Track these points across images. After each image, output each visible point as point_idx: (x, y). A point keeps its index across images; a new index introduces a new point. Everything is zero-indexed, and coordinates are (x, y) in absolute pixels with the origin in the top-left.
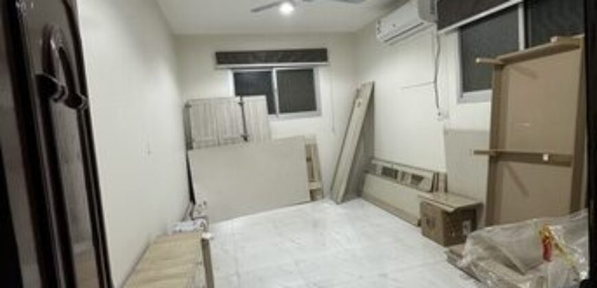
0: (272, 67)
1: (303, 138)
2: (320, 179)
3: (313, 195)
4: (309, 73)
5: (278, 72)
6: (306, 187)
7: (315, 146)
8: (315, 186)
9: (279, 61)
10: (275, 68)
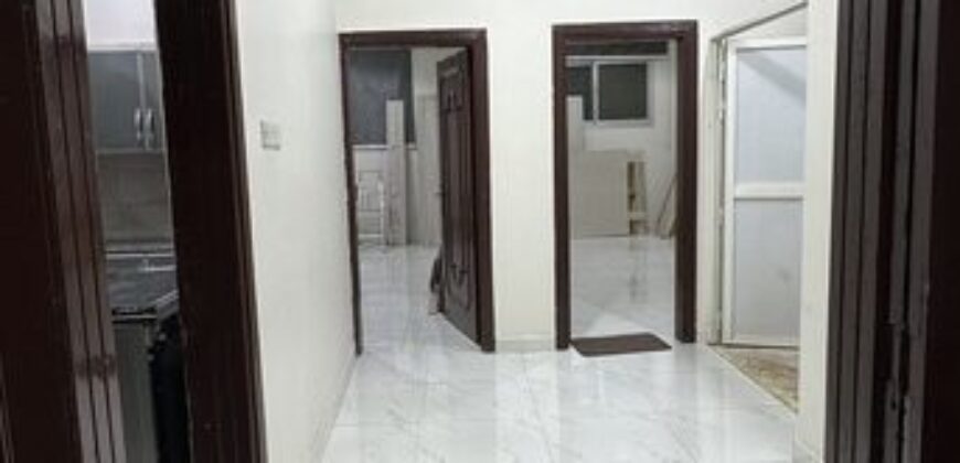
0: (593, 61)
1: (625, 152)
2: (644, 209)
3: (633, 227)
4: (642, 69)
5: (602, 68)
6: (626, 216)
7: (642, 165)
8: (637, 215)
9: (603, 54)
10: (598, 61)
